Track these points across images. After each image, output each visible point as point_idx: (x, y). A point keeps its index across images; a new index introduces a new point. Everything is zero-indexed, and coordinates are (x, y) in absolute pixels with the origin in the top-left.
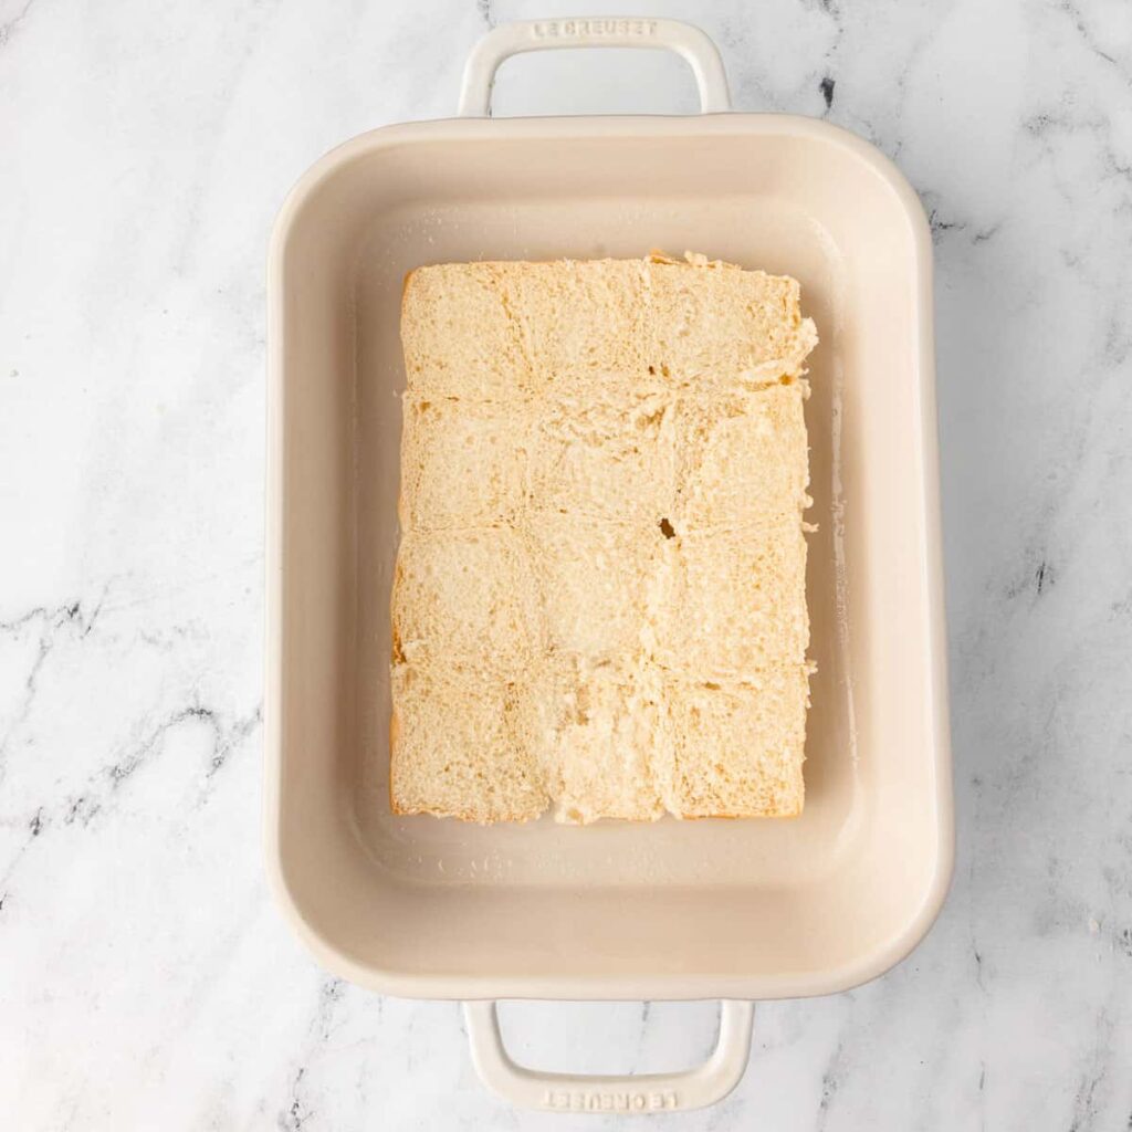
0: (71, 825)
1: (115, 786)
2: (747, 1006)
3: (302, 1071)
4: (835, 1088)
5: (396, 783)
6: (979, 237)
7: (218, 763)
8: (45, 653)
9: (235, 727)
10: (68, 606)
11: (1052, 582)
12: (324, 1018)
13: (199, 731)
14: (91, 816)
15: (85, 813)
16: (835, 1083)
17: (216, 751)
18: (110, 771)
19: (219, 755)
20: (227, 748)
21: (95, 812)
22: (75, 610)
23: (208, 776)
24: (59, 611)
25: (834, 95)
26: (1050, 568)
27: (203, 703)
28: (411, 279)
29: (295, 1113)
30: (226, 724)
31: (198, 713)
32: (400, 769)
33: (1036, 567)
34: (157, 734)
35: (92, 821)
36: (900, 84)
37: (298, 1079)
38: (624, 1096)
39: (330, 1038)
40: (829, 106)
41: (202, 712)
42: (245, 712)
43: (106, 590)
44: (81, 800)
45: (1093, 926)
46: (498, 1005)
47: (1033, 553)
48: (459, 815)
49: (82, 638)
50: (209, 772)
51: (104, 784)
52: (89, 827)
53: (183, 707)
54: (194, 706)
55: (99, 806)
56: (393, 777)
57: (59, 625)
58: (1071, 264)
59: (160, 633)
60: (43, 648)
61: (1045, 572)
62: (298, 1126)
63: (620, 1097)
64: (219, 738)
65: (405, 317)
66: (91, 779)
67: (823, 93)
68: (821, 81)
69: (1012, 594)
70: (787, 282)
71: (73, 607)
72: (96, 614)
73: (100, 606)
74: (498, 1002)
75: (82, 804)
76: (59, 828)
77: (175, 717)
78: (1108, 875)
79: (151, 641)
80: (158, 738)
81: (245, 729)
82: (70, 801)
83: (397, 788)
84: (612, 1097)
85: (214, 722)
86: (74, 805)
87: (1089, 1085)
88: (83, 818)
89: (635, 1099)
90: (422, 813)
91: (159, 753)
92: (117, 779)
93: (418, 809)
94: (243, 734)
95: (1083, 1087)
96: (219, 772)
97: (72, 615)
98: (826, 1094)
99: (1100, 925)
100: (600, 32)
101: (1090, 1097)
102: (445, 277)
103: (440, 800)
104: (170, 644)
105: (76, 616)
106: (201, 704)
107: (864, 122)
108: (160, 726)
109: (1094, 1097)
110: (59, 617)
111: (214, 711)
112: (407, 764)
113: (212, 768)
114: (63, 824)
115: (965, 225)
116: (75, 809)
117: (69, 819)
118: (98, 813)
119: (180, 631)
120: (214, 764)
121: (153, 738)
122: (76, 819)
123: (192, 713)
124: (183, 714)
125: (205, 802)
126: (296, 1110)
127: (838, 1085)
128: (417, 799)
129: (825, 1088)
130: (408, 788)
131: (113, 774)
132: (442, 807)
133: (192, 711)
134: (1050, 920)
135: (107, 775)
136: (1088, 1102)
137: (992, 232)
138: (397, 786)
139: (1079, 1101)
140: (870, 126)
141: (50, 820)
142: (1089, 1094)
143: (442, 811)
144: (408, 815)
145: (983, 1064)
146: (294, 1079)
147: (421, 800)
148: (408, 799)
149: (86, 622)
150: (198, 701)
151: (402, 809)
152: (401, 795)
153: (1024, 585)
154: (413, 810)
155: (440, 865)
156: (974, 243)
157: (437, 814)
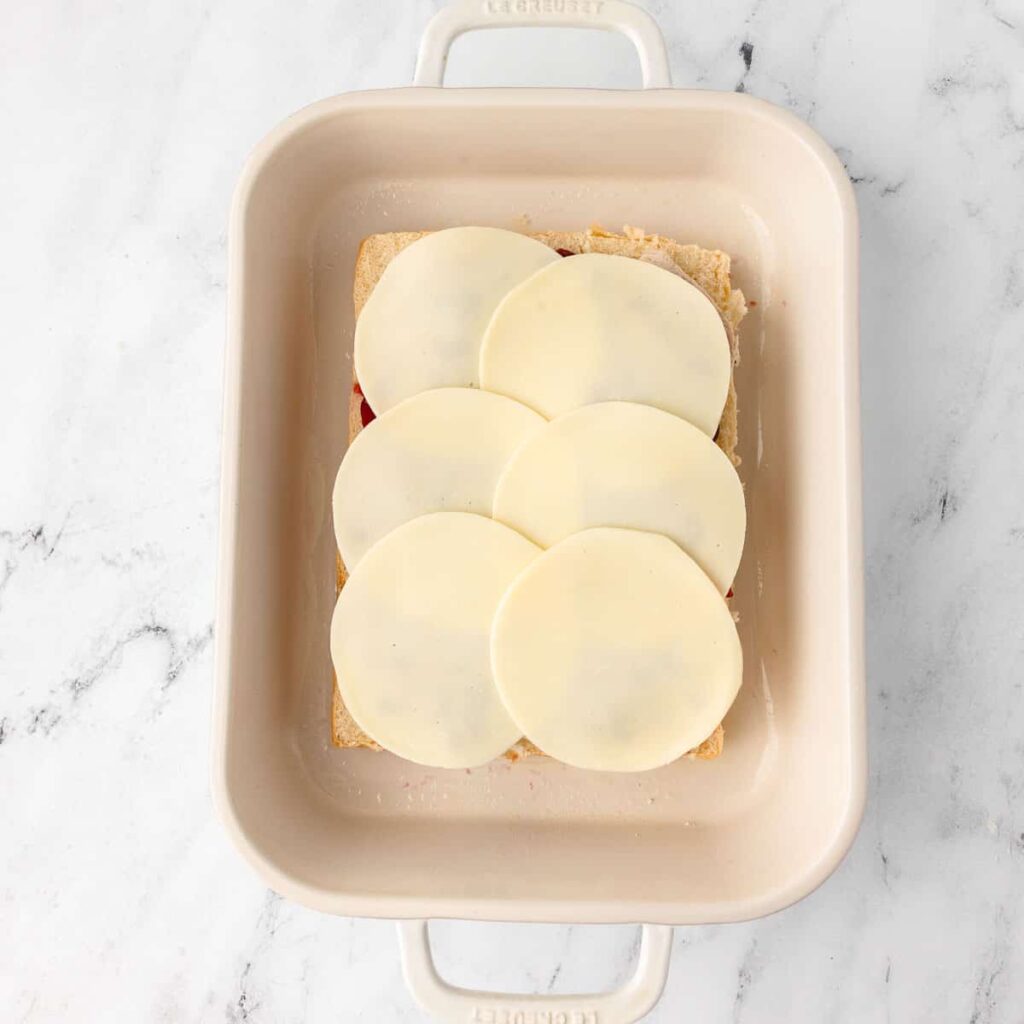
0: (34, 734)
1: (75, 698)
2: (665, 930)
3: (249, 965)
4: (750, 982)
5: (338, 717)
6: (887, 190)
7: (172, 677)
8: (10, 574)
9: (189, 643)
10: (32, 529)
11: (955, 510)
12: (271, 915)
13: (154, 646)
14: (52, 725)
15: (47, 723)
16: (749, 977)
17: (171, 665)
18: (70, 684)
19: (174, 669)
20: (182, 663)
21: (55, 722)
22: (39, 533)
23: (162, 689)
24: (23, 534)
25: (753, 58)
26: (952, 497)
27: (160, 621)
28: (365, 244)
29: (242, 1005)
30: (181, 639)
31: (154, 629)
33: (939, 496)
34: (115, 649)
35: (54, 731)
36: (815, 48)
37: (246, 973)
38: (547, 1014)
39: (275, 934)
40: (748, 68)
41: (158, 629)
42: (199, 629)
43: (69, 516)
44: (43, 711)
45: (993, 828)
46: (429, 924)
47: (936, 482)
49: (45, 559)
50: (163, 684)
51: (64, 697)
52: (50, 736)
53: (141, 624)
54: (150, 623)
55: (59, 717)
56: (335, 712)
57: (24, 548)
58: (972, 215)
59: (119, 555)
60: (8, 568)
61: (948, 499)
62: (245, 1017)
63: (543, 1014)
64: (173, 653)
65: (358, 280)
66: (52, 692)
67: (742, 57)
68: (740, 46)
69: (917, 520)
70: (718, 256)
71: (37, 530)
72: (58, 537)
73: (62, 529)
74: (430, 922)
75: (44, 715)
76: (22, 736)
77: (133, 634)
78: (1006, 781)
79: (111, 563)
80: (116, 653)
81: (198, 645)
82: (33, 713)
83: (338, 722)
84: (536, 1015)
85: (169, 638)
86: (36, 715)
87: (989, 978)
88: (45, 728)
89: (558, 1017)
90: (362, 746)
91: (117, 668)
92: (77, 691)
93: (358, 742)
94: (197, 649)
95: (983, 979)
96: (173, 687)
97: (36, 538)
98: (742, 986)
99: (998, 827)
100: (550, 10)
101: (989, 990)
102: (397, 244)
104: (129, 565)
105: (40, 539)
106: (156, 621)
107: (780, 83)
108: (118, 643)
109: (992, 989)
110: (24, 540)
111: (170, 628)
113: (166, 682)
114: (26, 734)
115: (875, 179)
116: (37, 719)
117: (32, 729)
118: (59, 722)
119: (138, 553)
120: (169, 678)
121: (112, 653)
122: (38, 730)
124: (140, 631)
125: (160, 713)
126: (243, 1002)
127: (752, 979)
128: (357, 733)
129: (740, 982)
130: (349, 722)
131: (73, 686)
133: (149, 629)
134: (953, 823)
135: (68, 688)
136: (987, 994)
137: (900, 185)
138: (339, 720)
139: (979, 993)
140: (786, 87)
141: (13, 729)
142: (989, 985)
144: (348, 748)
145: (889, 959)
146: (241, 972)
147: (361, 734)
148: (349, 732)
149: (50, 543)
150: (154, 619)
151: (343, 741)
152: (342, 729)
153: (929, 512)
154: (354, 743)
155: (378, 797)
156: (882, 196)
157: (375, 747)
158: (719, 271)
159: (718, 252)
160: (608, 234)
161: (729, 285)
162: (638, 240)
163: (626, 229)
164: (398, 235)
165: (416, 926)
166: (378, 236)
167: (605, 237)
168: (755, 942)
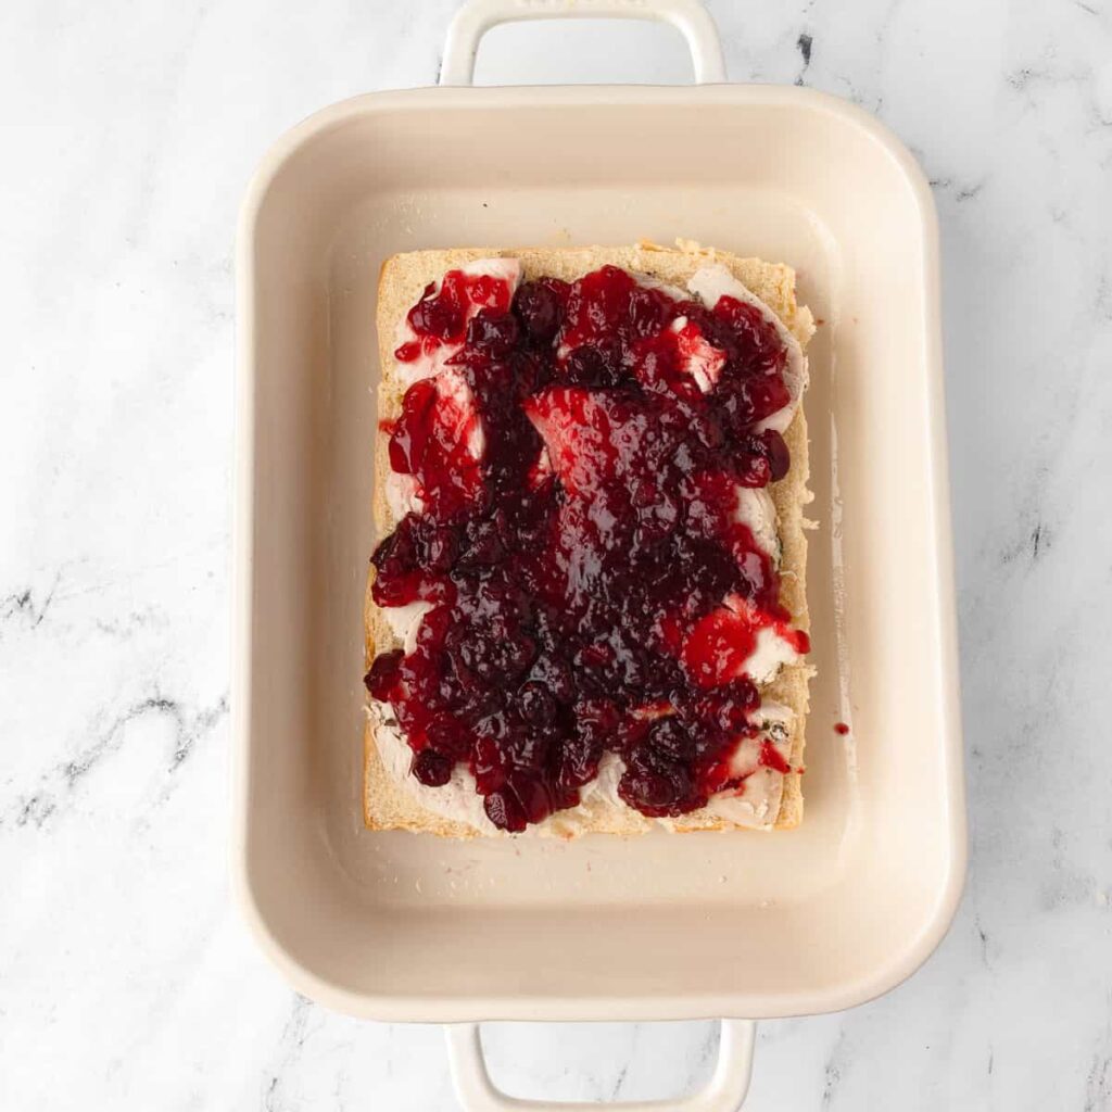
0: (24, 827)
1: (71, 785)
2: (748, 1024)
3: (275, 1081)
4: (839, 1078)
5: (371, 796)
6: (964, 194)
7: (181, 757)
9: (199, 718)
10: (18, 594)
11: (1048, 545)
12: (299, 1022)
13: (160, 722)
14: (45, 816)
15: (39, 814)
16: (838, 1072)
17: (179, 744)
18: (65, 768)
19: (182, 748)
20: (191, 741)
21: (49, 812)
22: (26, 598)
23: (170, 771)
24: (8, 600)
25: (812, 52)
26: (1045, 531)
27: (164, 694)
28: (388, 264)
30: (189, 714)
31: (158, 704)
32: (373, 781)
33: (1031, 531)
34: (115, 727)
35: (47, 822)
36: (880, 39)
37: (272, 1089)
39: (304, 1045)
40: (807, 63)
41: (162, 703)
42: (210, 702)
43: (59, 578)
44: (34, 801)
45: (1100, 899)
46: (481, 1028)
47: (1027, 515)
48: (436, 830)
49: (33, 628)
50: (171, 766)
51: (59, 782)
52: (43, 829)
53: (143, 698)
54: (154, 697)
55: (53, 806)
56: (367, 790)
57: (8, 616)
58: (1057, 220)
59: (117, 621)
61: (1041, 534)
64: (181, 730)
65: (381, 305)
66: (44, 778)
67: (800, 50)
68: (797, 38)
69: (1007, 558)
70: (782, 270)
71: (23, 596)
72: (48, 602)
73: (52, 593)
74: (483, 1026)
75: (35, 804)
76: (11, 830)
77: (134, 709)
79: (107, 629)
80: (116, 733)
81: (209, 720)
82: (23, 802)
83: (371, 802)
85: (176, 714)
86: (26, 804)
87: (1100, 1067)
88: (37, 819)
90: (398, 828)
91: (118, 748)
92: (73, 777)
93: (393, 823)
94: (208, 725)
95: (1095, 1067)
96: (182, 768)
97: (22, 604)
98: (829, 1084)
99: (1108, 898)
101: (1102, 1077)
102: (423, 263)
103: (416, 814)
104: (129, 632)
105: (26, 605)
106: (162, 694)
107: (843, 79)
108: (119, 720)
109: (1106, 1077)
110: (8, 607)
111: (176, 702)
112: (381, 776)
113: (174, 764)
114: (15, 826)
115: (949, 182)
116: (28, 809)
117: (21, 821)
118: (53, 813)
119: (138, 618)
120: (177, 758)
121: (112, 731)
122: (29, 821)
123: (153, 705)
124: (143, 706)
125: (168, 799)
127: (840, 1075)
128: (393, 813)
129: (828, 1079)
130: (383, 801)
131: (68, 771)
132: (420, 822)
133: (152, 703)
134: (1057, 894)
135: (62, 773)
136: (1101, 1083)
137: (977, 188)
138: (372, 800)
139: (1091, 1082)
140: (849, 83)
142: (1102, 1073)
143: (419, 827)
144: (382, 830)
145: (991, 1047)
146: (267, 1089)
147: (396, 815)
148: (383, 813)
149: (38, 610)
150: (158, 692)
151: (376, 824)
152: (375, 809)
153: (1020, 549)
154: (389, 825)
155: (417, 886)
156: (959, 201)
157: (414, 829)
158: (782, 286)
159: (781, 265)
160: (660, 248)
161: (794, 302)
162: (692, 254)
163: (679, 242)
164: (425, 253)
165: (467, 1029)
166: (403, 256)
167: (655, 250)
168: (843, 1034)
